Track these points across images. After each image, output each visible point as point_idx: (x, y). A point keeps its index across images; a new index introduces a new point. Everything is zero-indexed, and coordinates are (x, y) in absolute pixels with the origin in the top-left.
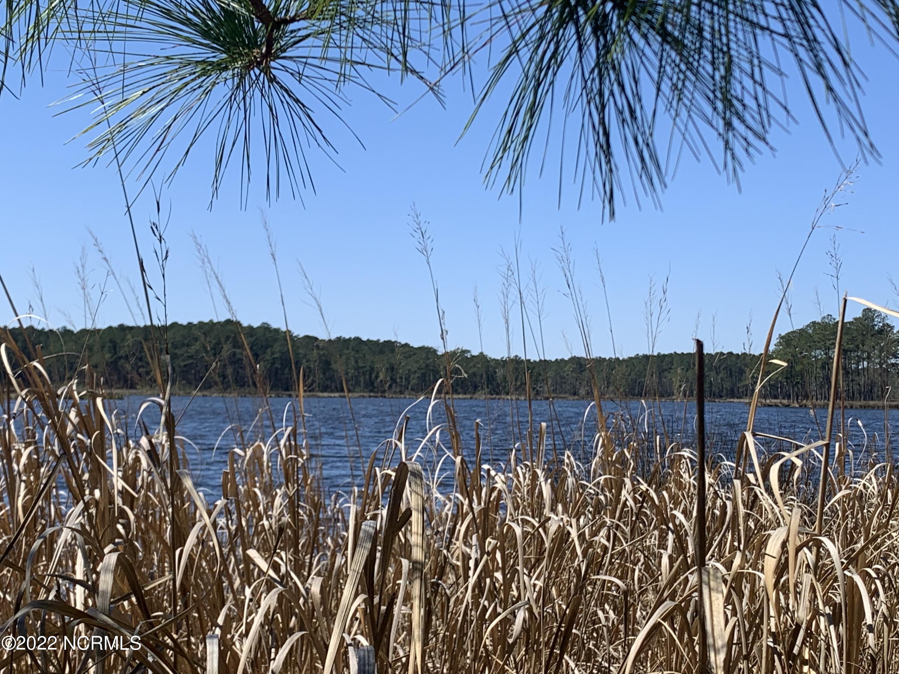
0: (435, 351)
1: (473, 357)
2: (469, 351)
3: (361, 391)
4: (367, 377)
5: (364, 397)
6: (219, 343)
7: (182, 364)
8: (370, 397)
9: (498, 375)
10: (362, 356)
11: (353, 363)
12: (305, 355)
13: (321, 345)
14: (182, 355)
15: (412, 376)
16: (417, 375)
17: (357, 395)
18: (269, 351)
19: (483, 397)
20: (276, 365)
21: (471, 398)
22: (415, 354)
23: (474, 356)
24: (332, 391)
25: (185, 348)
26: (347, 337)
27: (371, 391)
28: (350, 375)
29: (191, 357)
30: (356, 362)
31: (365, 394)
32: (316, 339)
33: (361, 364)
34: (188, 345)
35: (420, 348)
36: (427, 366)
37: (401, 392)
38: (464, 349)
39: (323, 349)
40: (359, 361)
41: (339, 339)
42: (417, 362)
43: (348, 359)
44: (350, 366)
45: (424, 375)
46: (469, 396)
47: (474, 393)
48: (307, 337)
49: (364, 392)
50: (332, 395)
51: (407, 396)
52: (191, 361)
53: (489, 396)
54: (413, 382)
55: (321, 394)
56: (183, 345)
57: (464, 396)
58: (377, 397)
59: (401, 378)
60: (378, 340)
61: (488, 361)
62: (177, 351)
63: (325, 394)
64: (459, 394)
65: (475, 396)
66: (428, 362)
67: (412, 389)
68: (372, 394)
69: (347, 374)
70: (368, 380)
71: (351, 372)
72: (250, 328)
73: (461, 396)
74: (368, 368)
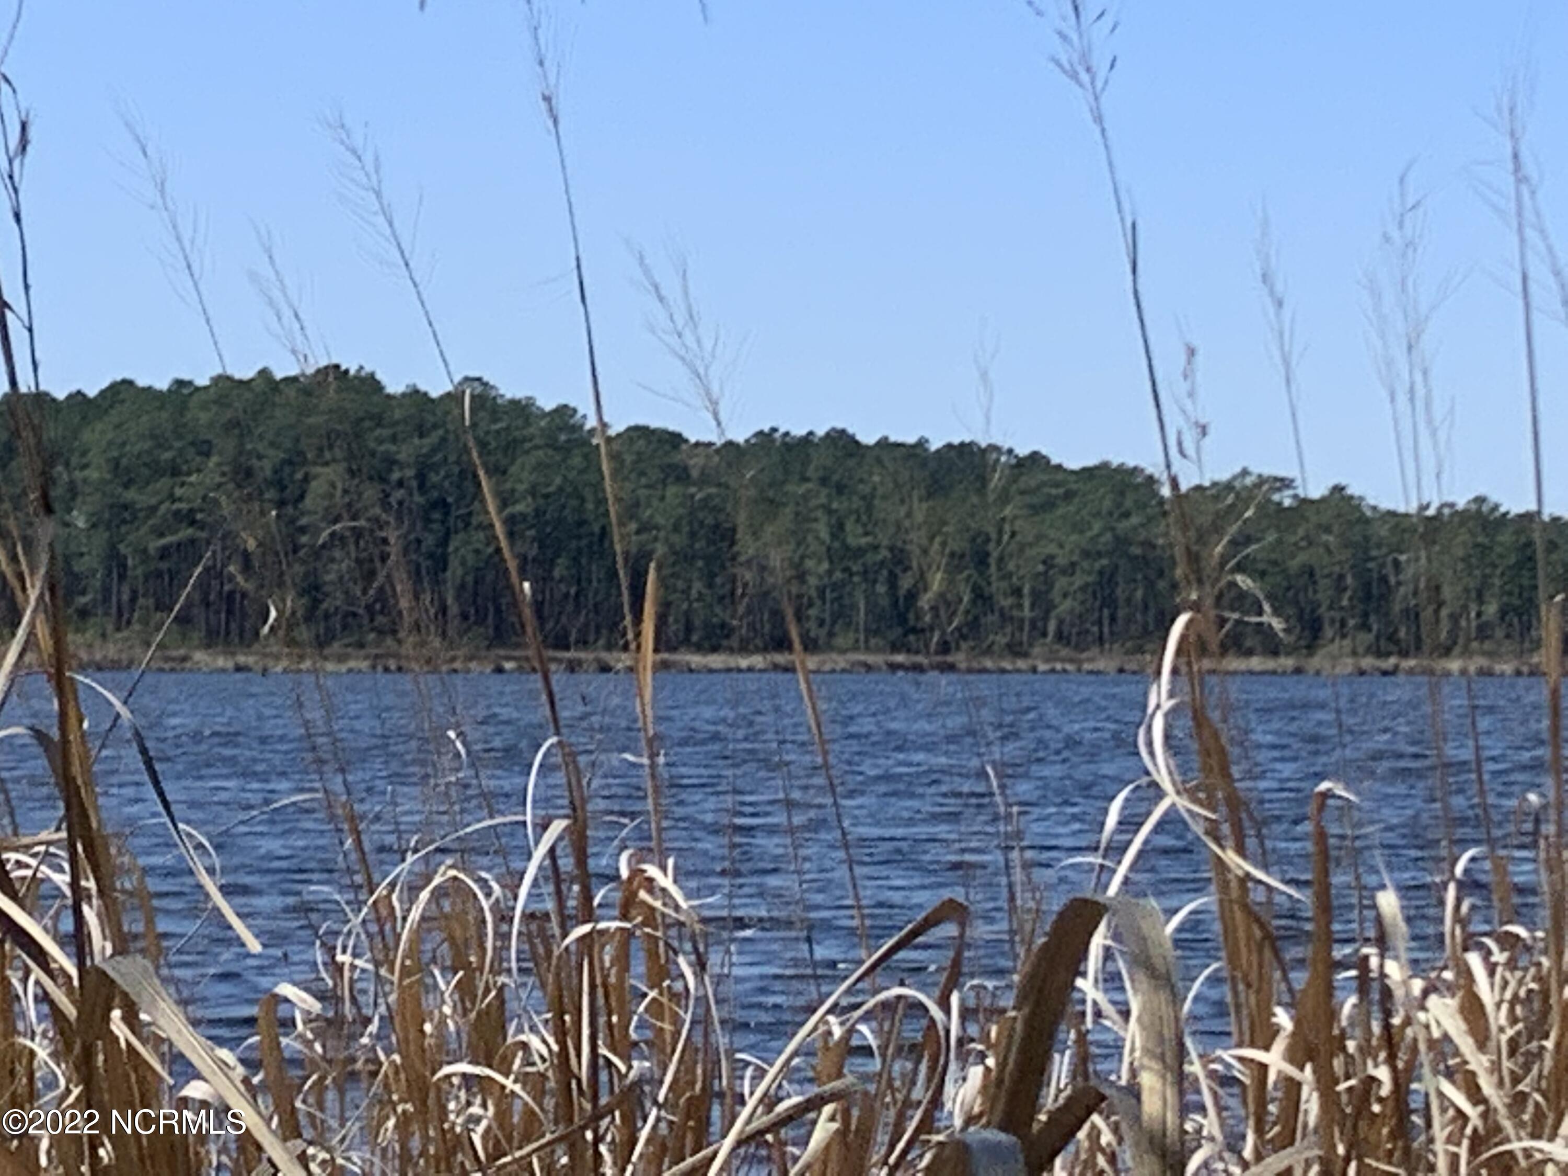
0: (1150, 482)
1: (1305, 502)
2: (1284, 483)
3: (855, 648)
4: (881, 589)
5: (869, 668)
6: (296, 459)
7: (155, 544)
8: (894, 667)
9: (1408, 573)
10: (857, 503)
11: (824, 534)
13: (696, 463)
14: (153, 509)
15: (1061, 582)
16: (1079, 580)
17: (841, 662)
19: (1347, 665)
21: (1298, 671)
22: (1069, 496)
23: (1309, 502)
24: (744, 648)
25: (164, 483)
26: (799, 431)
27: (895, 648)
28: (812, 580)
29: (190, 518)
30: (838, 529)
31: (871, 659)
32: (678, 439)
33: (855, 537)
34: (175, 472)
35: (1088, 473)
36: (1122, 542)
37: (1016, 650)
38: (1268, 472)
39: (704, 480)
40: (849, 526)
41: (765, 438)
42: (1079, 527)
43: (803, 517)
44: (814, 546)
45: (1107, 579)
46: (1288, 662)
47: (1311, 649)
48: (643, 432)
49: (869, 649)
50: (744, 663)
51: (1042, 667)
52: (187, 532)
53: (1367, 662)
54: (1065, 607)
55: (696, 660)
56: (158, 470)
57: (1270, 664)
58: (918, 668)
59: (1017, 592)
60: (921, 443)
61: (1367, 521)
62: (132, 493)
63: (716, 660)
64: (1250, 653)
65: (1316, 662)
66: (1124, 526)
67: (1060, 637)
68: (900, 658)
69: (801, 577)
70: (885, 602)
71: (818, 568)
72: (417, 397)
73: (1255, 663)
74: (884, 553)
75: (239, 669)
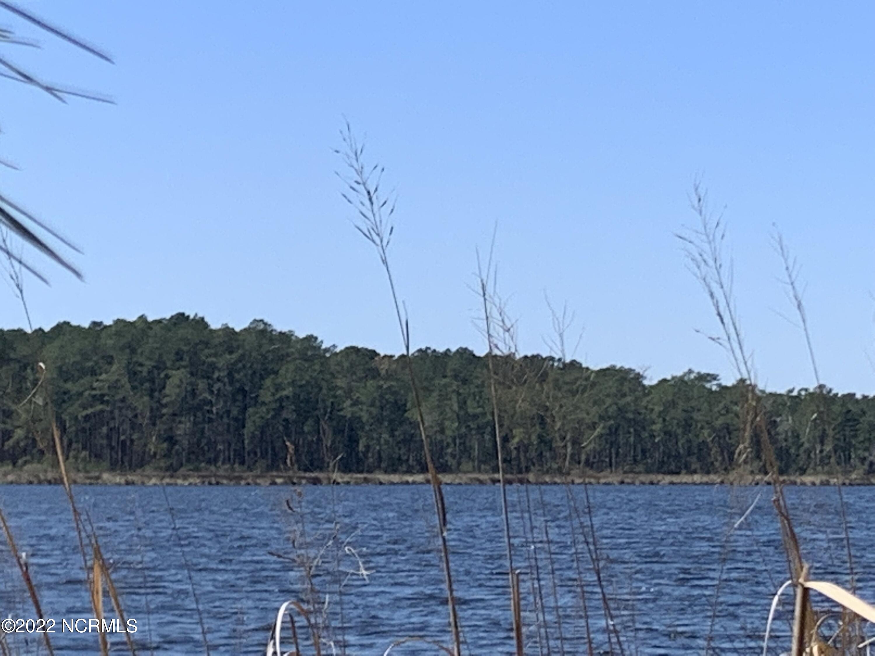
0: (638, 377)
1: (724, 388)
2: (714, 377)
3: (474, 471)
4: (486, 438)
5: (481, 482)
6: (160, 366)
7: (82, 414)
8: (494, 481)
9: (782, 428)
10: (474, 389)
11: (456, 407)
12: (350, 391)
13: (383, 368)
14: (81, 394)
15: (588, 434)
17: (464, 478)
18: (268, 382)
19: (748, 479)
20: (285, 414)
21: (722, 483)
22: (593, 385)
23: (726, 388)
24: (409, 471)
25: (85, 381)
26: (441, 349)
27: (495, 469)
28: (448, 433)
29: (100, 399)
30: (463, 404)
31: (482, 477)
32: (373, 354)
33: (472, 408)
34: (93, 373)
36: (622, 411)
37: (564, 471)
38: (704, 371)
39: (389, 376)
40: (469, 402)
41: (423, 353)
42: (598, 402)
43: (443, 397)
44: (450, 414)
45: (613, 431)
46: (715, 478)
48: (353, 350)
49: (480, 471)
50: (410, 479)
51: (578, 481)
52: (99, 407)
53: (759, 477)
54: (590, 447)
55: (383, 477)
56: (83, 372)
57: (705, 479)
59: (563, 439)
61: (758, 399)
62: (69, 386)
63: (395, 478)
64: (695, 472)
65: (731, 477)
66: (622, 402)
67: (588, 464)
68: (498, 476)
69: (443, 431)
70: (489, 445)
71: (451, 426)
72: (228, 331)
73: (697, 478)
74: (489, 417)
75: (127, 483)
